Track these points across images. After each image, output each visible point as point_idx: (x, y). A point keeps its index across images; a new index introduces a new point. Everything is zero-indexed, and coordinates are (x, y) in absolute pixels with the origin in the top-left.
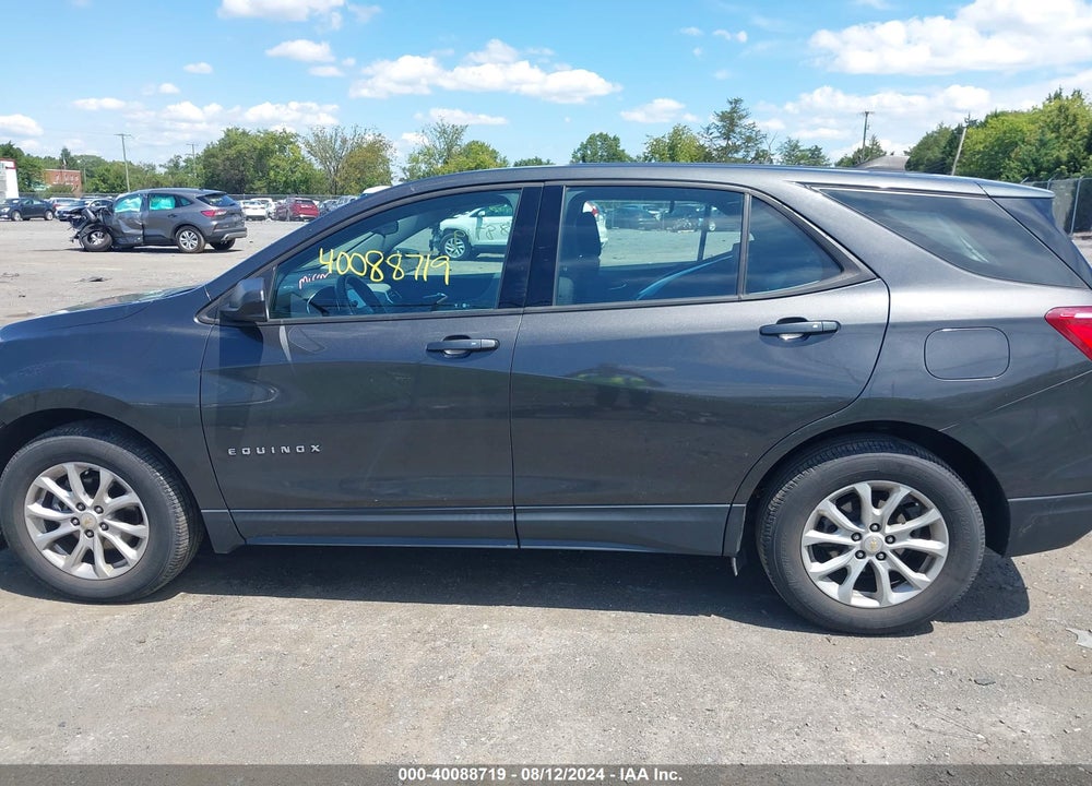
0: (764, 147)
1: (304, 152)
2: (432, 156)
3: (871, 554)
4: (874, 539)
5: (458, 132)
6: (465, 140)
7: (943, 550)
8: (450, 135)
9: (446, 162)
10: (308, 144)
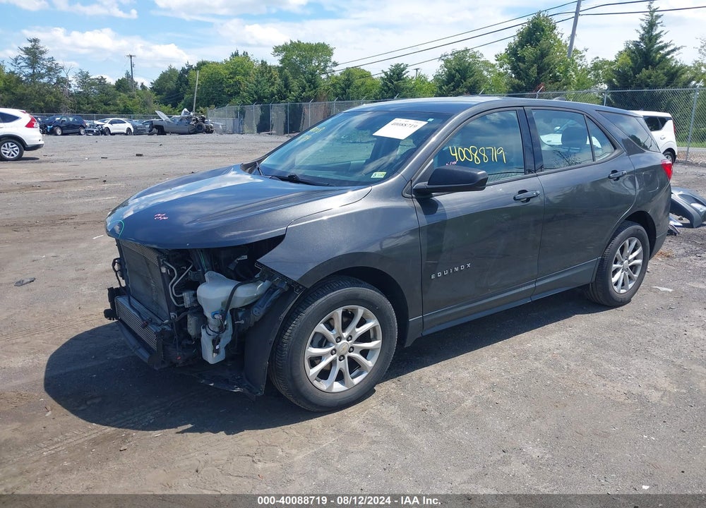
0: (63, 75)
3: (625, 270)
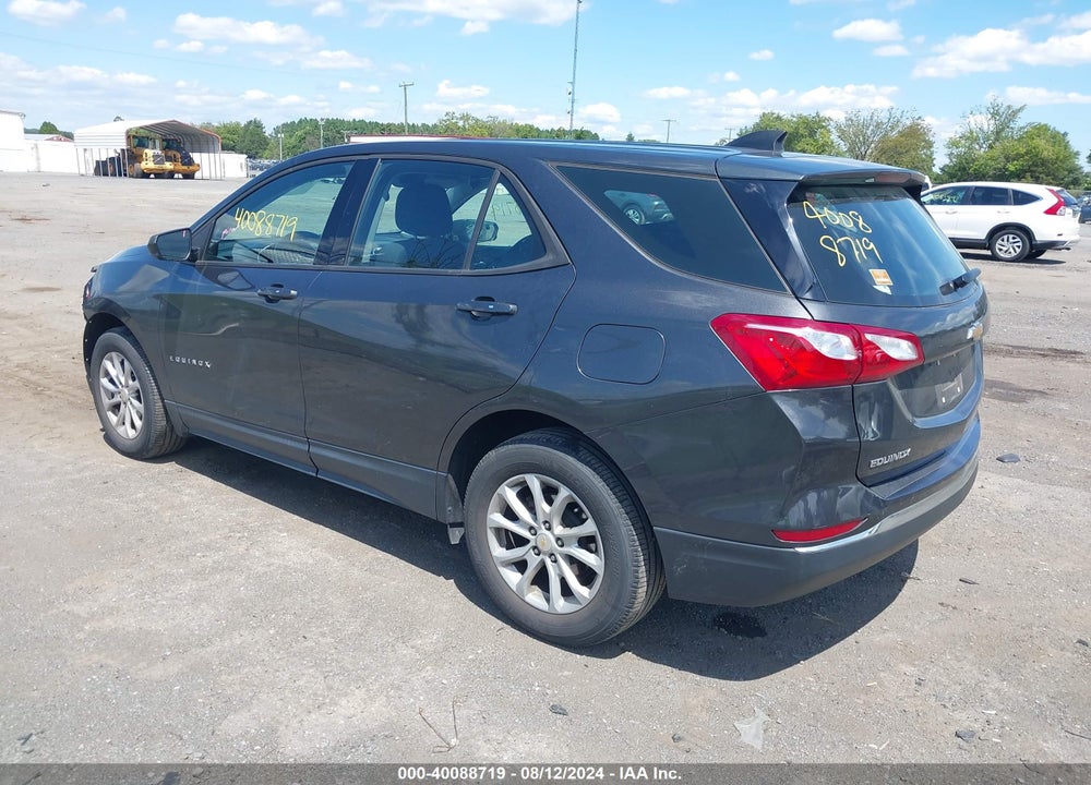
1: (834, 137)
2: (976, 140)
3: (545, 554)
4: (547, 539)
5: (1014, 114)
6: (1022, 121)
7: (599, 566)
8: (1004, 117)
9: (991, 147)
10: (838, 128)
